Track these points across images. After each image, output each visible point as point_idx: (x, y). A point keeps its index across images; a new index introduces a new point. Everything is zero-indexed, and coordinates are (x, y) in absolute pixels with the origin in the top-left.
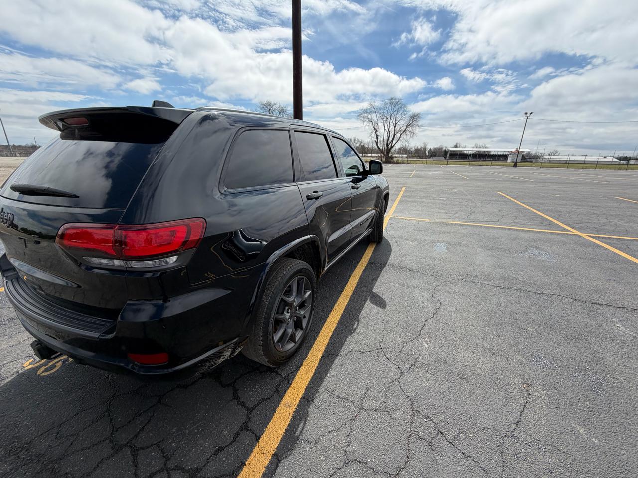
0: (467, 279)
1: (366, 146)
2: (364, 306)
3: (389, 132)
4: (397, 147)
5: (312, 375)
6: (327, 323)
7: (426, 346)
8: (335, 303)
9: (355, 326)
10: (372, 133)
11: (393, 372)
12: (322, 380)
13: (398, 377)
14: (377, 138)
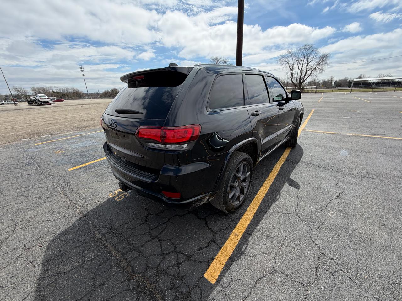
0: (367, 176)
2: (283, 186)
3: (302, 70)
4: (308, 80)
5: (250, 221)
6: (258, 193)
7: (331, 216)
8: (263, 183)
9: (278, 197)
10: (288, 72)
11: (306, 228)
12: (257, 225)
13: (309, 232)
14: (292, 75)
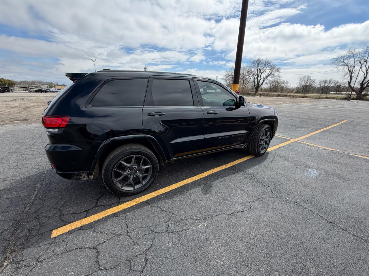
1: (342, 86)
14: (351, 79)
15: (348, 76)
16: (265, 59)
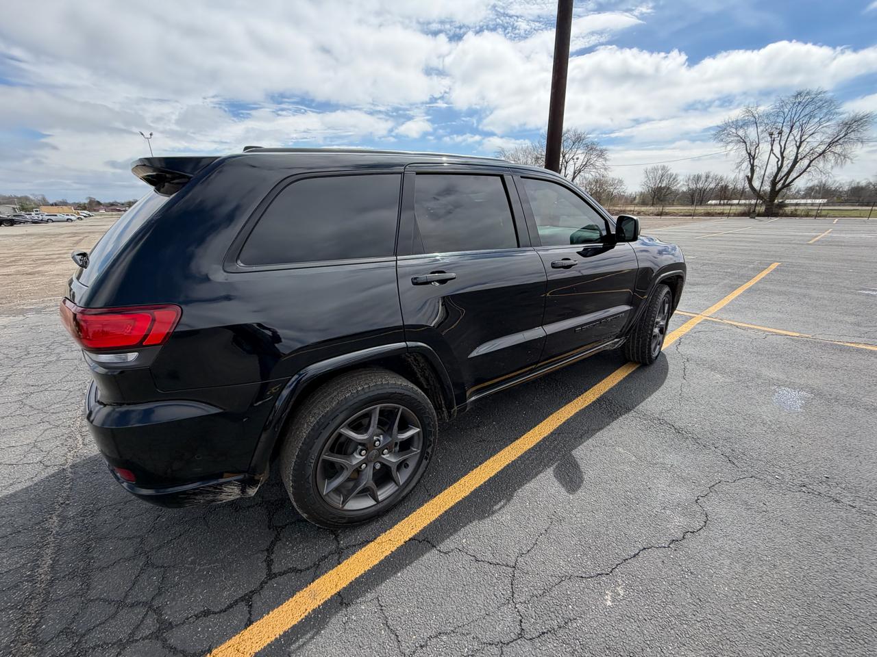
1: (731, 186)
3: (783, 158)
10: (742, 162)
14: (752, 171)
15: (746, 165)
16: (573, 128)
